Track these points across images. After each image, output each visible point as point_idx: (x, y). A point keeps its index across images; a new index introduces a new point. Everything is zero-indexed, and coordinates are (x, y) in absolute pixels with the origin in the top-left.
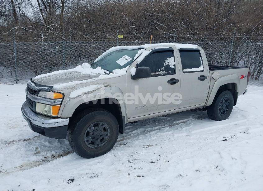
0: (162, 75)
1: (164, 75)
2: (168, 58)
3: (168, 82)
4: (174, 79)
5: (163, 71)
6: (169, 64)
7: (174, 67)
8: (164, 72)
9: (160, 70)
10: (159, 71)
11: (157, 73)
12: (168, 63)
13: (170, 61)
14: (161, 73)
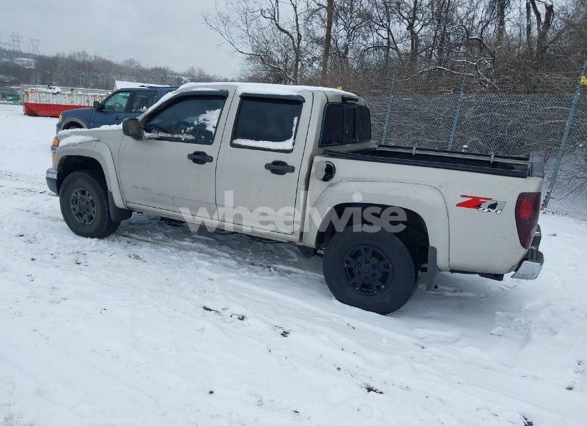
0: (182, 141)
1: (187, 141)
2: (207, 112)
3: (190, 157)
4: (203, 154)
5: (188, 133)
6: (207, 122)
7: (213, 130)
8: (191, 137)
9: (183, 131)
10: (181, 133)
11: (176, 136)
12: (204, 120)
13: (211, 118)
14: (183, 137)
